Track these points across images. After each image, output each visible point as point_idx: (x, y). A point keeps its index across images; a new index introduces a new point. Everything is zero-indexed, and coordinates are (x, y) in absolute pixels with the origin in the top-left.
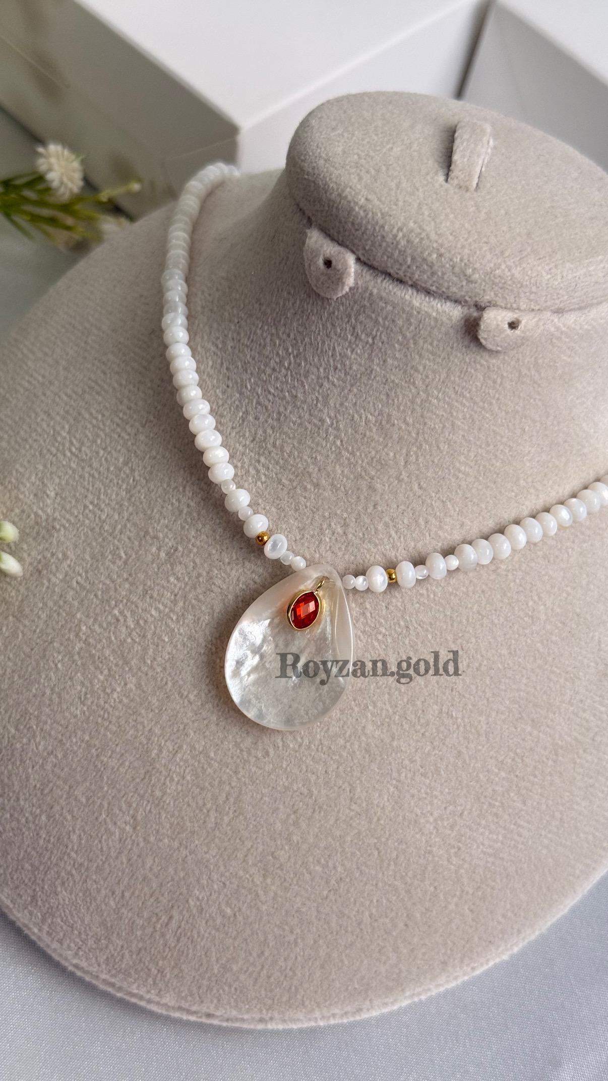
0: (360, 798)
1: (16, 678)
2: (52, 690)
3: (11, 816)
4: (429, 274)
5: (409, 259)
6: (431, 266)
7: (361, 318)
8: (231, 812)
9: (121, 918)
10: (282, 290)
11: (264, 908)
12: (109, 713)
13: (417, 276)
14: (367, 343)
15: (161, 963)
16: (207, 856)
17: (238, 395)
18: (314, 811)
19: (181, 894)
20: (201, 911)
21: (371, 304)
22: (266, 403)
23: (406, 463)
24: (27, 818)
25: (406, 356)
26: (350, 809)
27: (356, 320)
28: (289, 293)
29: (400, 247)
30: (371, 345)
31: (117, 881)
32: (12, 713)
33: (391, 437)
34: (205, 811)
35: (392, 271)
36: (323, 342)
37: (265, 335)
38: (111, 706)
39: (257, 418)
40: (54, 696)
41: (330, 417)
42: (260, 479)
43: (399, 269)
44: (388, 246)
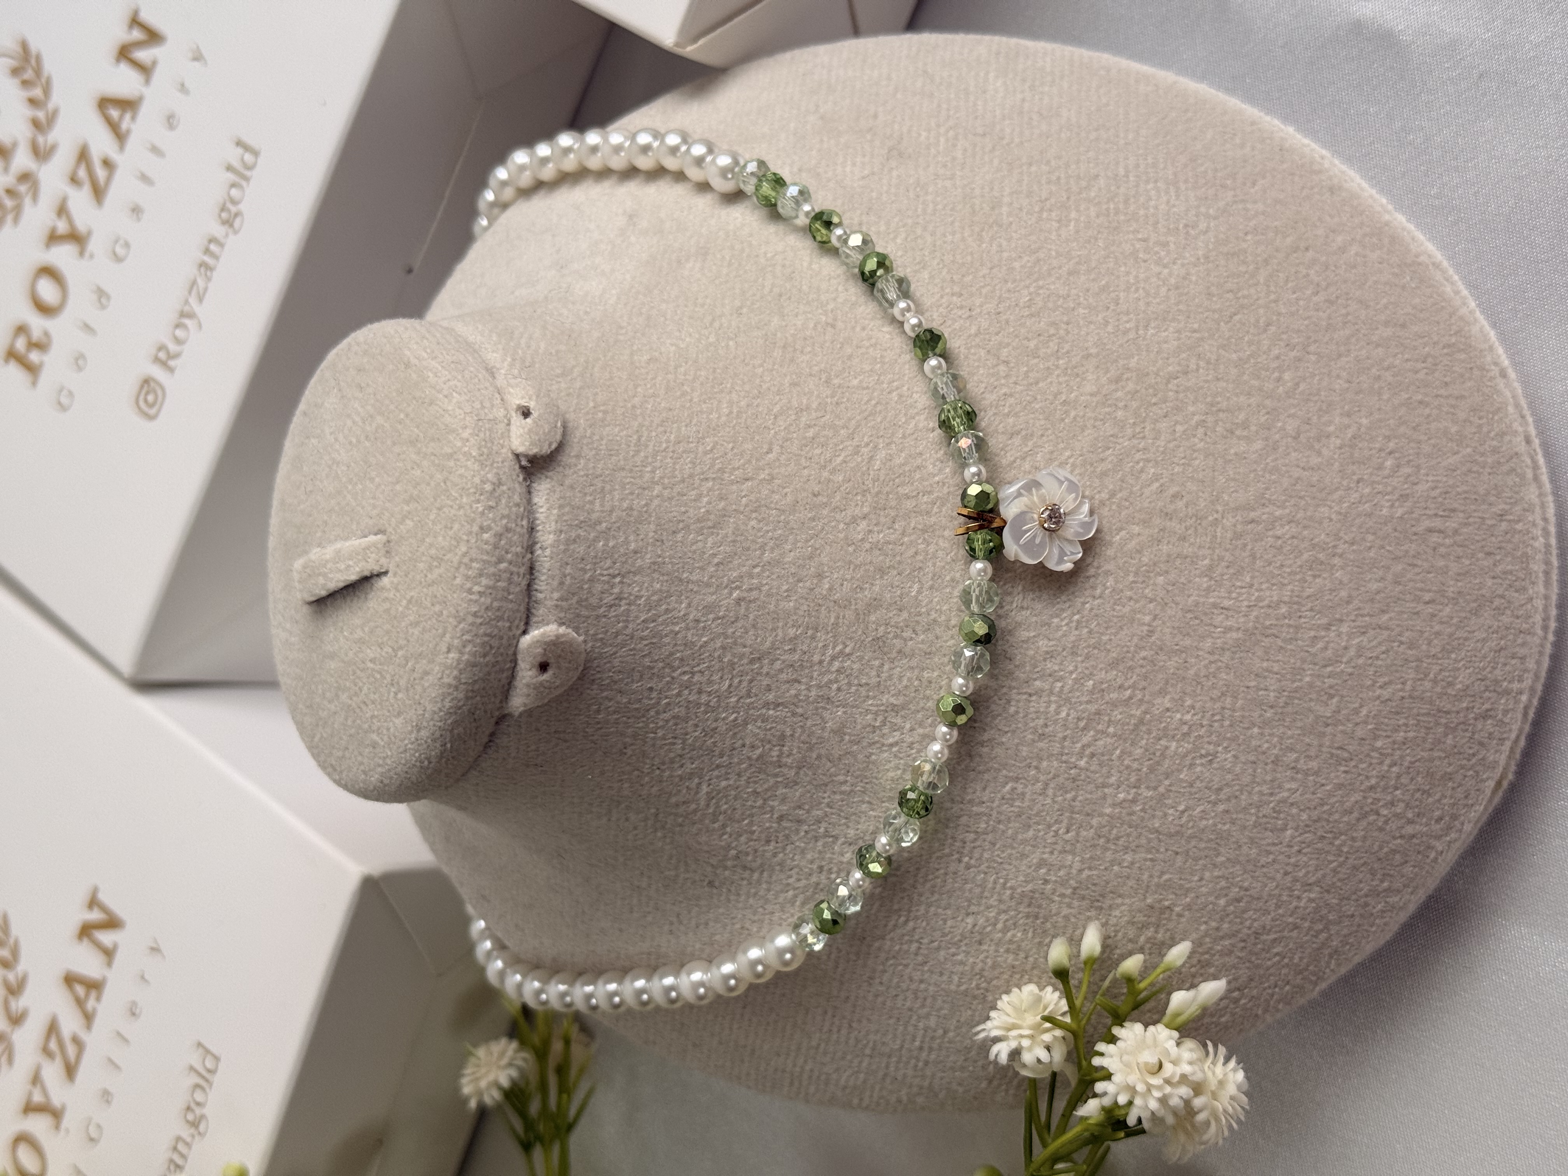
0: (1179, 364)
1: (1221, 859)
2: (1215, 804)
3: (1396, 788)
4: (510, 535)
5: (503, 566)
6: (499, 536)
7: (594, 601)
8: (1267, 510)
9: (1459, 593)
10: (598, 723)
11: (1364, 421)
12: (1213, 715)
13: (519, 549)
14: (621, 582)
15: (1489, 522)
16: (1333, 516)
17: (750, 727)
18: (1219, 410)
19: (1395, 530)
20: (1404, 497)
21: (573, 594)
22: (745, 684)
23: (747, 480)
24: (1390, 766)
25: (619, 528)
26: (1197, 370)
27: (600, 607)
28: (598, 711)
29: (491, 583)
30: (623, 577)
31: (1415, 617)
32: (1268, 845)
33: (724, 509)
34: (1280, 542)
35: (525, 583)
36: (642, 639)
37: (661, 723)
38: (1203, 717)
39: (769, 689)
40: (1222, 796)
41: (731, 594)
42: (841, 652)
43: (518, 574)
44: (495, 599)
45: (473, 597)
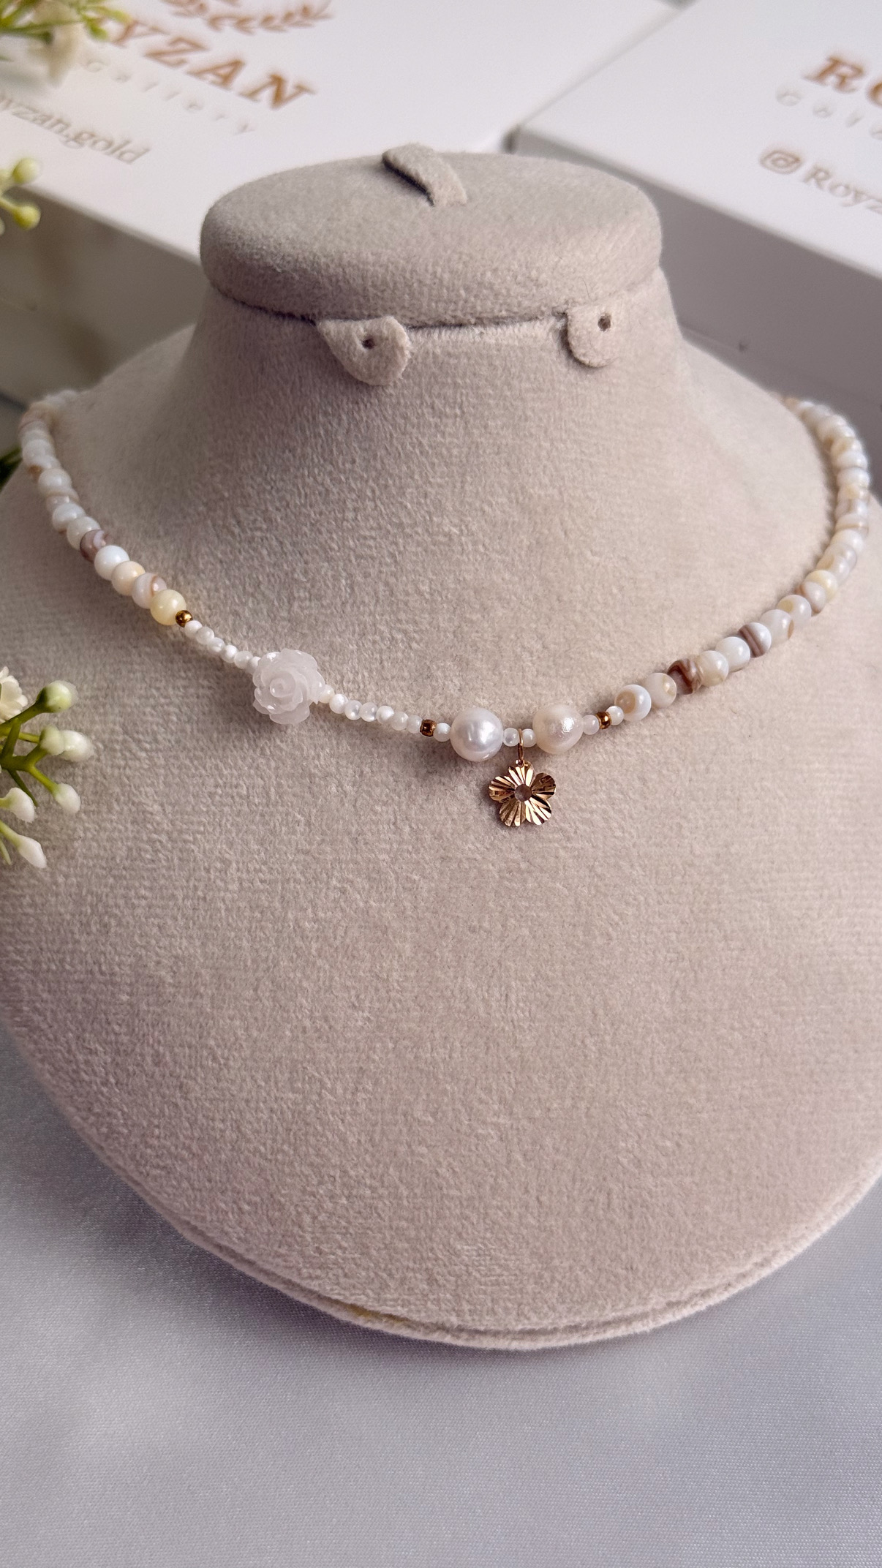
0: (733, 931)
1: (255, 1034)
2: (311, 1017)
3: (348, 1198)
4: (491, 298)
5: (462, 292)
6: (491, 287)
7: (436, 390)
8: (608, 1027)
9: (552, 1231)
10: (314, 418)
11: (705, 1116)
12: (400, 1001)
13: (479, 308)
14: (456, 416)
15: (623, 1256)
16: (611, 1094)
17: (326, 564)
18: (696, 972)
19: (605, 1157)
20: (638, 1163)
21: (441, 368)
22: (369, 552)
23: (566, 533)
24: (370, 1187)
25: (507, 409)
26: (730, 949)
27: (430, 397)
28: (326, 414)
29: (445, 283)
30: (461, 417)
31: (523, 1189)
32: (276, 1077)
33: (536, 512)
34: (579, 1043)
35: (448, 318)
36: (403, 445)
37: (319, 479)
38: (398, 991)
39: (366, 575)
40: (319, 1023)
41: (455, 526)
42: (412, 639)
43: (455, 310)
44: (431, 289)
45: (430, 268)
